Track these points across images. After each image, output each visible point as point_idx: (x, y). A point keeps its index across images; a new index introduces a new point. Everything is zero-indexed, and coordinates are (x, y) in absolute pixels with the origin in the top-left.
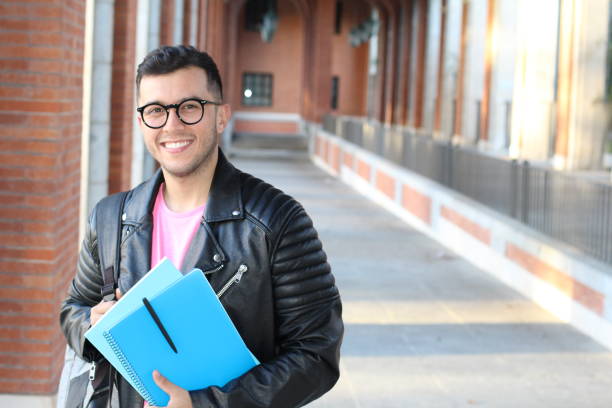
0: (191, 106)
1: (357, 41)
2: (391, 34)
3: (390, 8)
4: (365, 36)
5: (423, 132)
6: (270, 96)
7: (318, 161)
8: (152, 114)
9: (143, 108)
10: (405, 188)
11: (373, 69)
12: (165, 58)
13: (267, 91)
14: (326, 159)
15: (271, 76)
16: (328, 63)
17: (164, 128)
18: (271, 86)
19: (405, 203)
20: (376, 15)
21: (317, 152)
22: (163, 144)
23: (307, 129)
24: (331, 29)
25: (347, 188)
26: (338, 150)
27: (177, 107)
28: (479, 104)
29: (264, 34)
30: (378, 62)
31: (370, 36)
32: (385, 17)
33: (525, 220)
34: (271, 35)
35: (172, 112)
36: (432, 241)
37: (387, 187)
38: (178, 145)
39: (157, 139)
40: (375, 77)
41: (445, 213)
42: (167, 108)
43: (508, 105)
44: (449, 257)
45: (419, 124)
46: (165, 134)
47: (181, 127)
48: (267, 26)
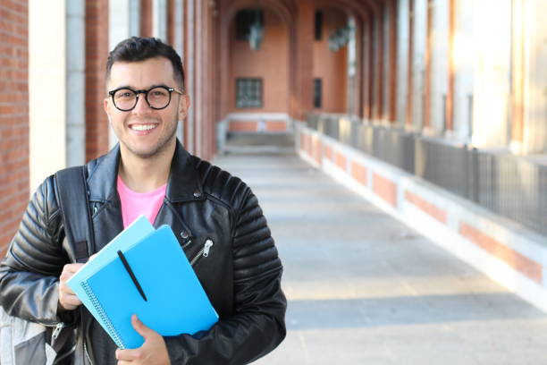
0: (159, 93)
1: (336, 47)
2: (366, 39)
3: (365, 15)
4: (342, 41)
5: (397, 125)
6: (261, 98)
7: (304, 155)
8: (122, 98)
9: (115, 92)
10: (375, 176)
11: (352, 71)
12: (137, 47)
13: (258, 93)
14: (310, 152)
15: (260, 81)
16: (310, 67)
17: (133, 111)
18: (261, 89)
19: (376, 189)
20: (352, 23)
21: (302, 147)
22: (130, 126)
23: (294, 126)
24: (311, 36)
25: (327, 178)
26: (320, 145)
27: (146, 92)
28: (445, 98)
29: (253, 42)
30: (356, 64)
31: (347, 41)
32: (360, 23)
33: (476, 200)
34: (259, 42)
35: (141, 97)
36: (399, 223)
37: (360, 175)
38: (145, 128)
39: (125, 121)
40: (353, 78)
41: (409, 197)
42: (137, 92)
43: (471, 98)
44: (411, 237)
45: (393, 118)
46: (133, 116)
47: (150, 111)
48: (255, 35)
